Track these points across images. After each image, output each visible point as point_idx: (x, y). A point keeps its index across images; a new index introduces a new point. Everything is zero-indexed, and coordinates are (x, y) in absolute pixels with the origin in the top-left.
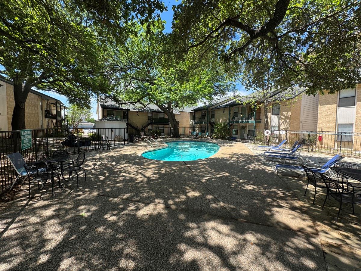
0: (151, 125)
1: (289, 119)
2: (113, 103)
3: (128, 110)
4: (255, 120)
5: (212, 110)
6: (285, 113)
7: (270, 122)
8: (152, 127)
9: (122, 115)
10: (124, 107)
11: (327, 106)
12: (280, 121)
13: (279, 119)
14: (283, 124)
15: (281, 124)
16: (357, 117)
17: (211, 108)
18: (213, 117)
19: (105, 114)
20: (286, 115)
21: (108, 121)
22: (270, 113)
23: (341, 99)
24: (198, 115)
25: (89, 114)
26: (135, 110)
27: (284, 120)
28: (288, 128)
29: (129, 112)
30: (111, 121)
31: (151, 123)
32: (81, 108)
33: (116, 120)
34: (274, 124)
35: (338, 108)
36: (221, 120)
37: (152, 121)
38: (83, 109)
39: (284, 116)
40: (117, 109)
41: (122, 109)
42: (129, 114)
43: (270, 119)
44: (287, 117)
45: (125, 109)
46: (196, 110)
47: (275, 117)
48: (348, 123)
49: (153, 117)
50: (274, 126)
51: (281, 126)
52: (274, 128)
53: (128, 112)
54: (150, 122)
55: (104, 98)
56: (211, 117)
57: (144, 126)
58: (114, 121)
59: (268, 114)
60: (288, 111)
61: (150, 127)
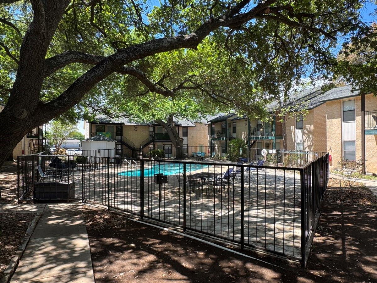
0: (153, 143)
1: (312, 134)
2: (103, 116)
3: (122, 124)
4: (275, 135)
5: (233, 121)
6: (308, 126)
7: (295, 138)
8: (154, 146)
9: (115, 131)
10: (116, 121)
11: (333, 120)
12: (304, 136)
13: (303, 133)
14: (306, 141)
15: (305, 141)
16: (357, 133)
17: (231, 118)
18: (234, 130)
19: (94, 131)
20: (309, 129)
21: (95, 141)
22: (294, 127)
23: (344, 112)
24: (217, 128)
25: (75, 130)
26: (132, 124)
27: (307, 136)
28: (311, 146)
29: (124, 126)
30: (97, 140)
31: (153, 141)
32: (65, 124)
33: (104, 139)
34: (298, 141)
35: (343, 122)
36: (243, 134)
37: (154, 137)
38: (67, 124)
39: (307, 130)
40: (108, 123)
41: (114, 124)
42: (124, 129)
43: (294, 134)
44: (310, 132)
45: (118, 124)
46: (213, 122)
47: (299, 132)
48: (351, 140)
49: (156, 132)
50: (299, 143)
51: (305, 143)
52: (298, 146)
53: (122, 127)
54: (151, 139)
55: (92, 112)
56: (231, 131)
57: (143, 145)
58: (101, 140)
59: (291, 127)
60: (311, 125)
61: (151, 146)
